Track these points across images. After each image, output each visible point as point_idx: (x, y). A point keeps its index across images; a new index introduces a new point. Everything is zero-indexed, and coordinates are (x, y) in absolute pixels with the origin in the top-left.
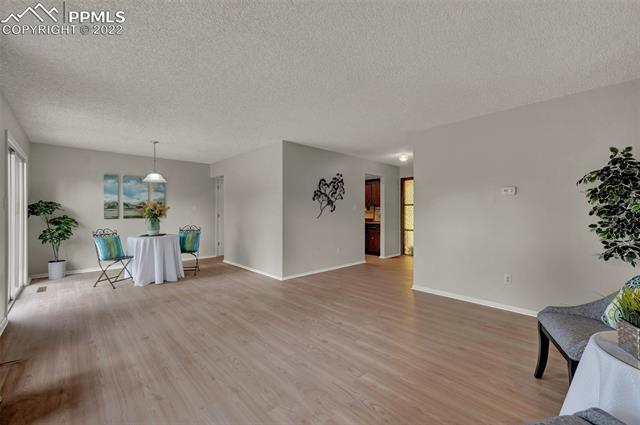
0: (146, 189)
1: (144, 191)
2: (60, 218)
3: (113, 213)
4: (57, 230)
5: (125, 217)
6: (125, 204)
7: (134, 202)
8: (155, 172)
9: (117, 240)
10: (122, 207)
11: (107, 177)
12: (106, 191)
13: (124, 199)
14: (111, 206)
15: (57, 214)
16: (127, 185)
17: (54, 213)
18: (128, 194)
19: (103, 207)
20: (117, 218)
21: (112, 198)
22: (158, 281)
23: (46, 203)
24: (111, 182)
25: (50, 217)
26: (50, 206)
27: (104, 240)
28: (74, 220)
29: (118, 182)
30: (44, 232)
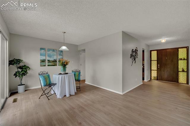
0: (56, 54)
1: (55, 55)
2: (23, 66)
3: (43, 64)
4: (22, 71)
5: (48, 66)
6: (48, 60)
7: (52, 59)
8: (64, 46)
9: (49, 76)
10: (47, 61)
11: (41, 49)
12: (41, 55)
13: (48, 58)
14: (43, 61)
15: (21, 64)
16: (49, 52)
17: (20, 64)
18: (50, 56)
19: (40, 61)
20: (45, 66)
21: (43, 58)
22: (68, 95)
23: (16, 59)
24: (43, 51)
25: (18, 66)
26: (19, 61)
27: (44, 77)
28: (28, 67)
29: (45, 51)
30: (16, 72)
